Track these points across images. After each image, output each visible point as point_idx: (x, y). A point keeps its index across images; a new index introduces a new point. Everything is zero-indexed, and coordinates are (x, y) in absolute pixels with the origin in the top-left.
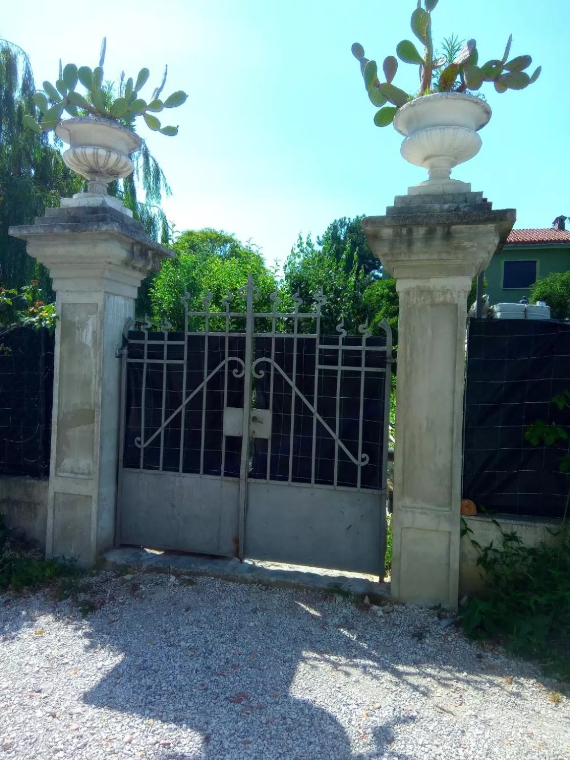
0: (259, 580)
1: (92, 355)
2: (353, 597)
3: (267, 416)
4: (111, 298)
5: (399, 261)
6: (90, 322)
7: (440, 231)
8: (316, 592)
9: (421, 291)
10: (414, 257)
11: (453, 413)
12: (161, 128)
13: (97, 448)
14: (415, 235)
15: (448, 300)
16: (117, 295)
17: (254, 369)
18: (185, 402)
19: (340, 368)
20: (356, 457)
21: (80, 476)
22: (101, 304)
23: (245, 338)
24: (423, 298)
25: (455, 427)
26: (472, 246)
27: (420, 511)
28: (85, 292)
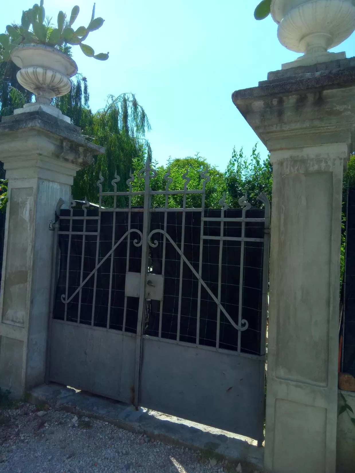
0: (144, 431)
1: (29, 228)
2: (226, 462)
3: (160, 280)
4: (46, 183)
5: (272, 132)
6: (28, 203)
7: (311, 98)
8: (193, 451)
9: (295, 161)
10: (286, 128)
11: (329, 284)
12: (95, 55)
13: (28, 302)
14: (285, 105)
15: (323, 168)
16: (52, 181)
17: (149, 239)
18: (97, 266)
19: (222, 238)
20: (237, 322)
21: (17, 324)
22: (35, 187)
23: (143, 213)
24: (296, 168)
25: (332, 299)
26: (346, 110)
27: (295, 383)
28: (26, 178)
